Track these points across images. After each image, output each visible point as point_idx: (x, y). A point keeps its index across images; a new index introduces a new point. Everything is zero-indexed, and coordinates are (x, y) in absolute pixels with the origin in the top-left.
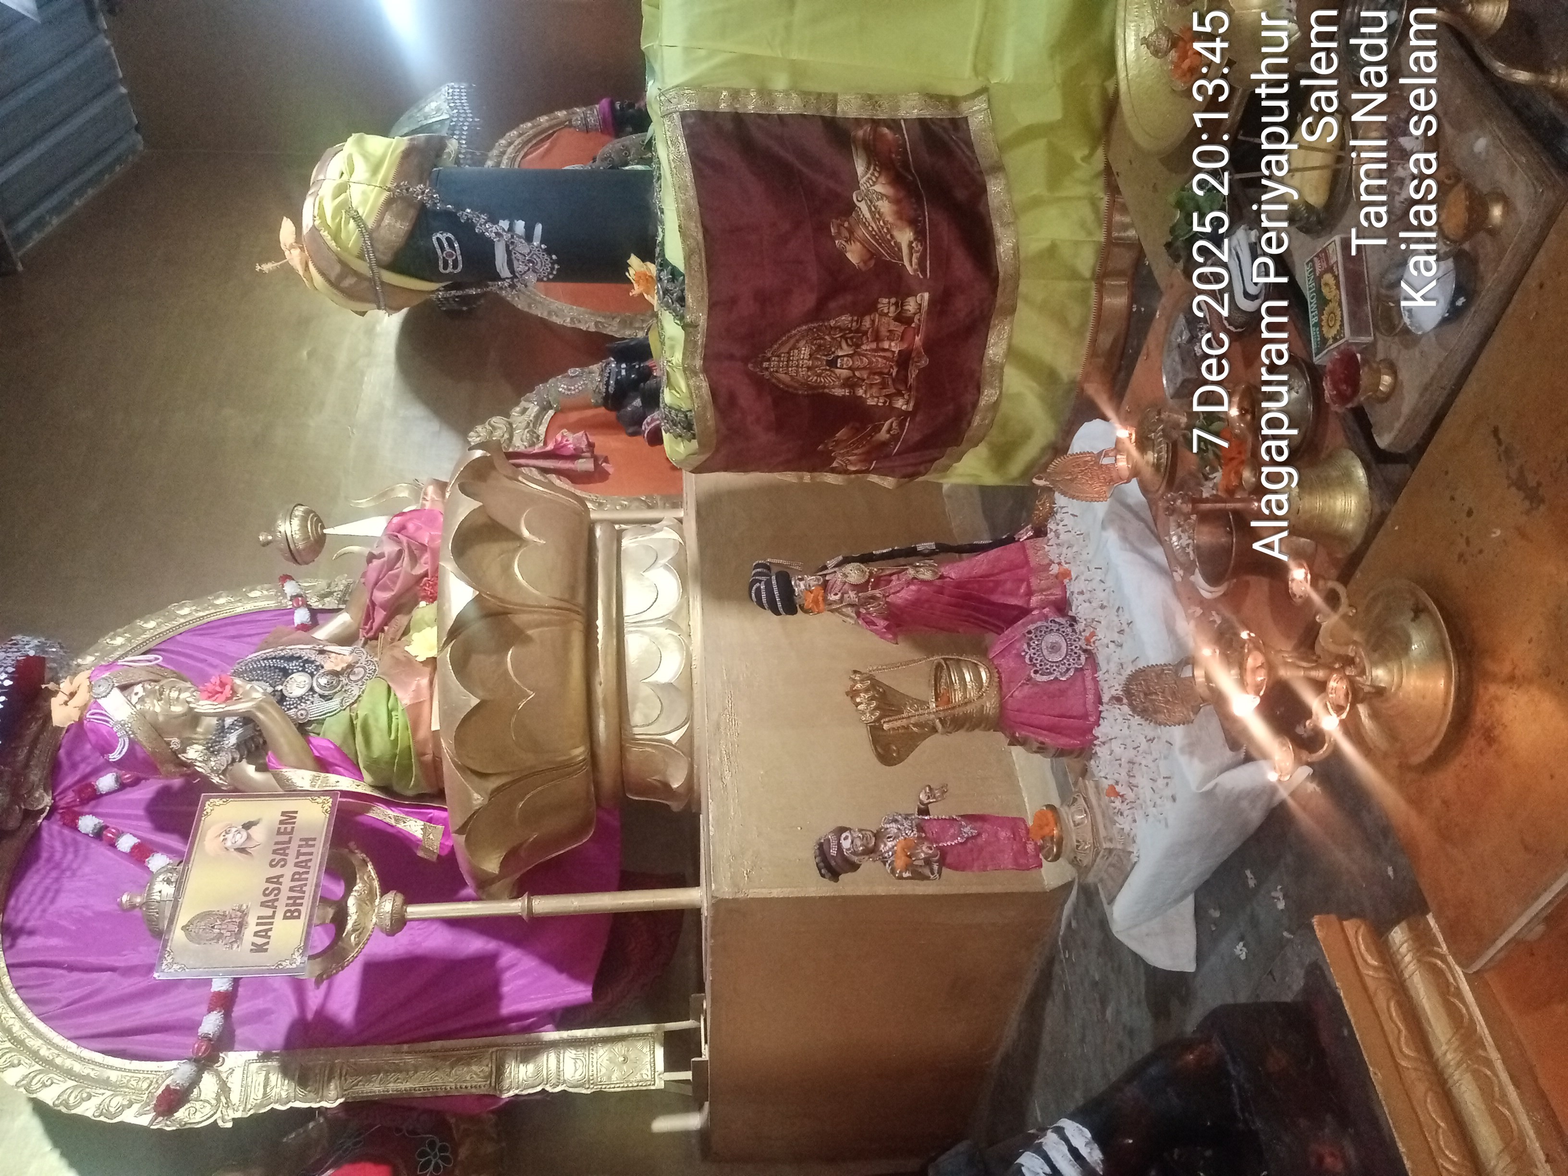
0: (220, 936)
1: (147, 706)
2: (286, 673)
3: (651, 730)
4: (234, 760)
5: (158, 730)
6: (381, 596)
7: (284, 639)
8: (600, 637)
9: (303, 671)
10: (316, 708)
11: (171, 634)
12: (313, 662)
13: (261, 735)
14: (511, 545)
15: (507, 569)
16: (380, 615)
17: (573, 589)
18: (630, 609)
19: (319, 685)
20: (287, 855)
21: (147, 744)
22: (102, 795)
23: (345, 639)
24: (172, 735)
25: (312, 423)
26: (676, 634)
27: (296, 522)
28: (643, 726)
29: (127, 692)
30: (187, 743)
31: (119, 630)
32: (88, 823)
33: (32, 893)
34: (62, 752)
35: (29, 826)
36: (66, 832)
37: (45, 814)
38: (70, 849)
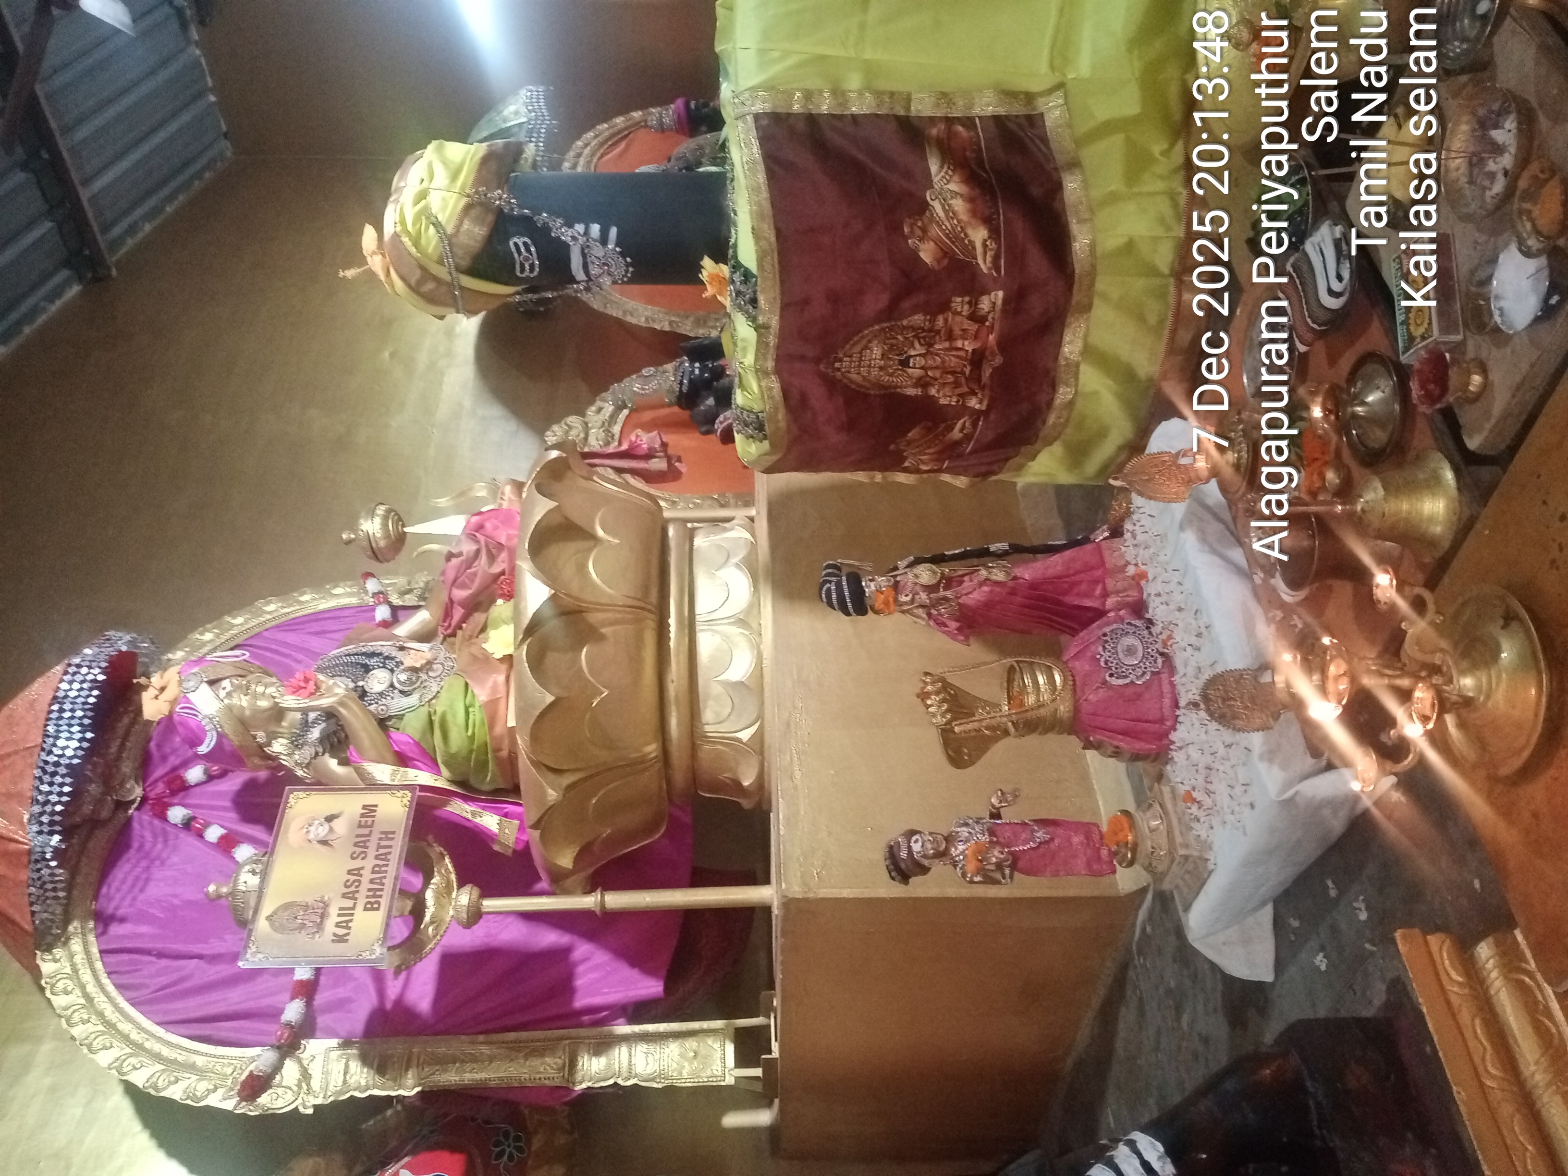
0: (303, 926)
1: (235, 701)
2: (367, 669)
3: (722, 728)
4: (317, 754)
5: (244, 723)
6: (460, 594)
7: (366, 636)
8: (672, 635)
9: (384, 667)
10: (397, 703)
11: (257, 630)
12: (392, 659)
13: (343, 729)
15: (582, 568)
16: (458, 613)
17: (646, 589)
18: (700, 608)
19: (399, 682)
20: (367, 847)
21: (234, 738)
22: (191, 787)
23: (425, 636)
24: (258, 728)
25: (393, 424)
26: (747, 633)
27: (378, 521)
29: (214, 687)
30: (272, 736)
31: (208, 626)
32: (177, 814)
33: (123, 882)
34: (152, 745)
35: (121, 816)
36: (156, 822)
37: (135, 805)
38: (160, 839)
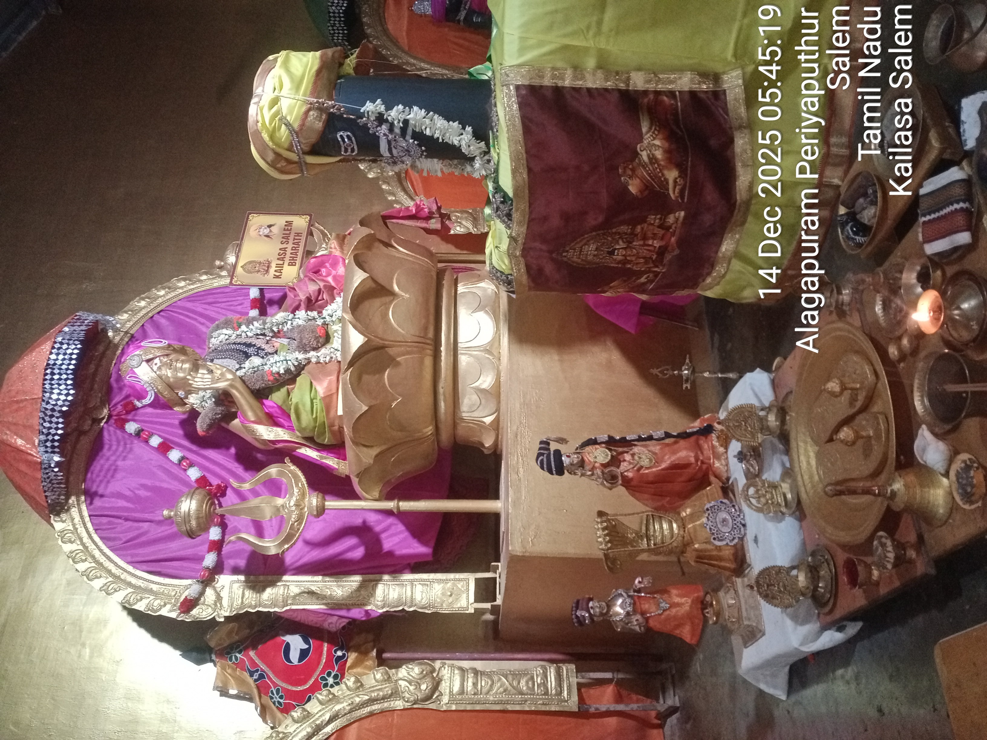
1: (163, 373)
2: (247, 356)
3: (476, 414)
5: (170, 386)
8: (443, 358)
14: (387, 299)
15: (385, 316)
18: (461, 339)
21: (165, 395)
24: (179, 389)
26: (491, 358)
28: (468, 412)
29: (150, 364)
30: (188, 394)
31: (143, 296)
32: (131, 427)
33: (100, 471)
34: (112, 380)
35: (96, 428)
36: (118, 432)
37: (105, 420)
38: (122, 443)
